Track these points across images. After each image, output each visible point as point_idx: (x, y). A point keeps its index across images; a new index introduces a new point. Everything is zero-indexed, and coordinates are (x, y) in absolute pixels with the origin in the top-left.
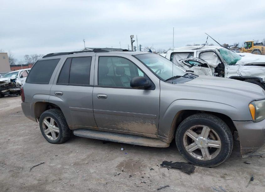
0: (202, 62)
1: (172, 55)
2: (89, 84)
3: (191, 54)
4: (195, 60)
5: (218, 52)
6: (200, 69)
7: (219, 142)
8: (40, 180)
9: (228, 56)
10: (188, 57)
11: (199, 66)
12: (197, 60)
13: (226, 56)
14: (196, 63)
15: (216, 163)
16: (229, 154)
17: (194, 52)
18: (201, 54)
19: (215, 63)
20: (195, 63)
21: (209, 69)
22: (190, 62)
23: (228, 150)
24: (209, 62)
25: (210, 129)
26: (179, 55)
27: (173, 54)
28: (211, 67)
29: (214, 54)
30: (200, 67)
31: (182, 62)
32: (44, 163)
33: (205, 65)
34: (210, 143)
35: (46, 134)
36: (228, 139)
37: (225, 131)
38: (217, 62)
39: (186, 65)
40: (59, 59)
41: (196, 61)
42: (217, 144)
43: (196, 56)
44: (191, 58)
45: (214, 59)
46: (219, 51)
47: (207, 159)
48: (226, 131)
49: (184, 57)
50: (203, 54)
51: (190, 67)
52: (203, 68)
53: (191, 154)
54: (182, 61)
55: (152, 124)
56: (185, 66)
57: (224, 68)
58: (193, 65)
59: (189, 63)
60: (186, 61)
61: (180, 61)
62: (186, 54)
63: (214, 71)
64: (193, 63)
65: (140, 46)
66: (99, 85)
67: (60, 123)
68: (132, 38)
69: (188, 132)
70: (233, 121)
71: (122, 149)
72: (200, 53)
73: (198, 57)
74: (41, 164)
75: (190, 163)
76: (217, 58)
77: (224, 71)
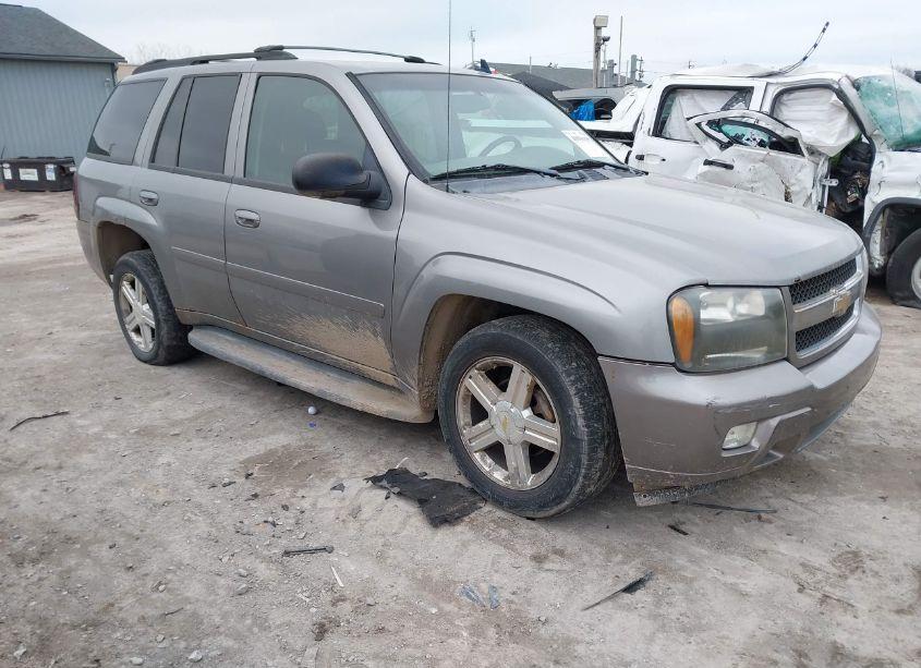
0: (778, 132)
1: (671, 96)
2: (223, 173)
3: (744, 93)
4: (752, 121)
5: (851, 93)
6: (761, 157)
7: (555, 429)
8: (10, 461)
9: (894, 110)
10: (724, 109)
11: (762, 144)
12: (760, 124)
13: (884, 111)
14: (755, 131)
15: (542, 507)
16: (581, 479)
17: (752, 88)
18: (785, 97)
19: (832, 136)
20: (748, 132)
21: (805, 161)
22: (726, 128)
23: (578, 464)
24: (807, 134)
25: (531, 378)
26: (697, 96)
27: (671, 92)
28: (813, 151)
29: (834, 97)
30: (764, 152)
31: (698, 125)
32: (67, 413)
33: (790, 146)
34: (530, 429)
35: (130, 327)
36: (581, 422)
37: (572, 391)
38: (842, 134)
39: (714, 138)
40: (164, 80)
41: (753, 126)
42: (548, 436)
43: (759, 103)
44: (736, 112)
45: (832, 120)
46: (856, 85)
47: (519, 486)
48: (578, 391)
49: (713, 107)
50: (792, 96)
51: (724, 146)
52: (774, 153)
53: (477, 456)
54: (696, 120)
55: (375, 333)
56: (710, 140)
57: (871, 160)
58: (736, 140)
59: (721, 131)
60: (710, 123)
61: (688, 119)
62: (723, 93)
63: (824, 168)
64: (740, 130)
65: (634, 58)
66: (247, 180)
67: (155, 298)
68: (598, 29)
69: (470, 377)
70: (600, 359)
71: (311, 410)
72: (781, 93)
73: (767, 108)
74: (57, 414)
75: (473, 491)
76: (844, 116)
77: (867, 172)
